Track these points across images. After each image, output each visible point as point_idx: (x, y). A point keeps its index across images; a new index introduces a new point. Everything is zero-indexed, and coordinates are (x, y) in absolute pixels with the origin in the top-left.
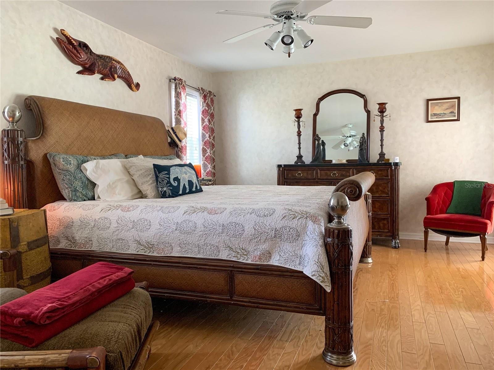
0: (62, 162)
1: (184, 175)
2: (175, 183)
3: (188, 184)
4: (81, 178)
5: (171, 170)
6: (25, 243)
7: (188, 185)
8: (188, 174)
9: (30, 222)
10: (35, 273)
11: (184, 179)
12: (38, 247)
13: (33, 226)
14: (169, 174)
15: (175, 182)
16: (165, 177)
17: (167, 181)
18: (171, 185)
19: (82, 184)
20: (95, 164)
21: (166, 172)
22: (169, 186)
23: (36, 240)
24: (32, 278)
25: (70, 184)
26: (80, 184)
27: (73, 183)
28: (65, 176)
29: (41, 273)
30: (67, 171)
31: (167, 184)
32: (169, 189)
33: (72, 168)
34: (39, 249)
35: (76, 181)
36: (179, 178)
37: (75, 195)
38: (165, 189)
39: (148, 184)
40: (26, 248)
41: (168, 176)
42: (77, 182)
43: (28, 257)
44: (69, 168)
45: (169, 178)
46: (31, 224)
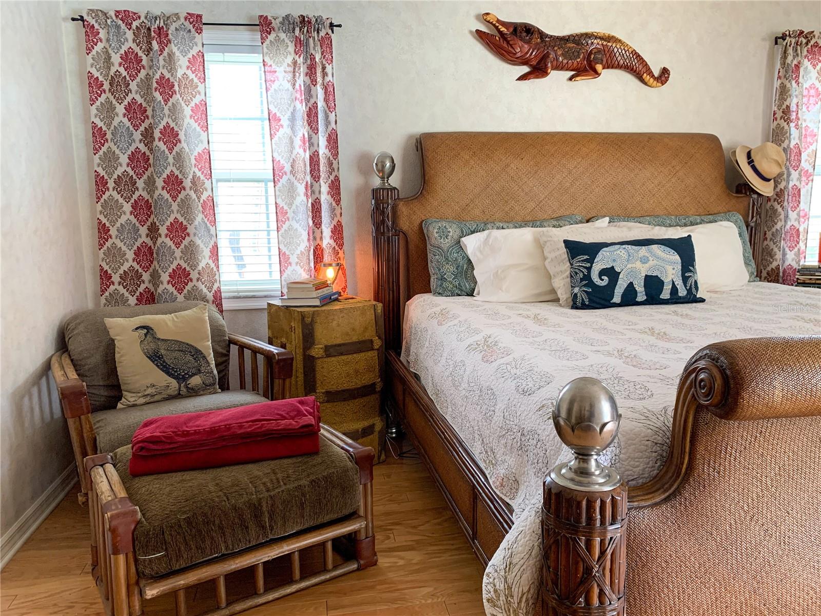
0: (435, 234)
1: (638, 265)
2: (603, 280)
3: (643, 284)
4: (456, 260)
5: (599, 253)
6: (321, 346)
7: (645, 286)
8: (651, 263)
9: (333, 320)
10: (334, 388)
11: (632, 272)
12: (342, 354)
13: (339, 325)
14: (591, 261)
15: (603, 277)
16: (581, 266)
17: (584, 274)
18: (591, 283)
19: (457, 269)
20: (485, 238)
21: (586, 257)
22: (585, 286)
23: (340, 345)
24: (328, 393)
25: (437, 268)
26: (452, 269)
27: (442, 267)
28: (435, 255)
29: (344, 391)
30: (438, 248)
31: (582, 280)
32: (584, 291)
33: (446, 243)
34: (344, 357)
35: (447, 263)
36: (618, 269)
37: (441, 286)
38: (576, 290)
39: (561, 277)
40: (321, 352)
41: (588, 265)
42: (447, 266)
43: (325, 366)
44: (441, 243)
45: (589, 269)
46: (335, 323)
